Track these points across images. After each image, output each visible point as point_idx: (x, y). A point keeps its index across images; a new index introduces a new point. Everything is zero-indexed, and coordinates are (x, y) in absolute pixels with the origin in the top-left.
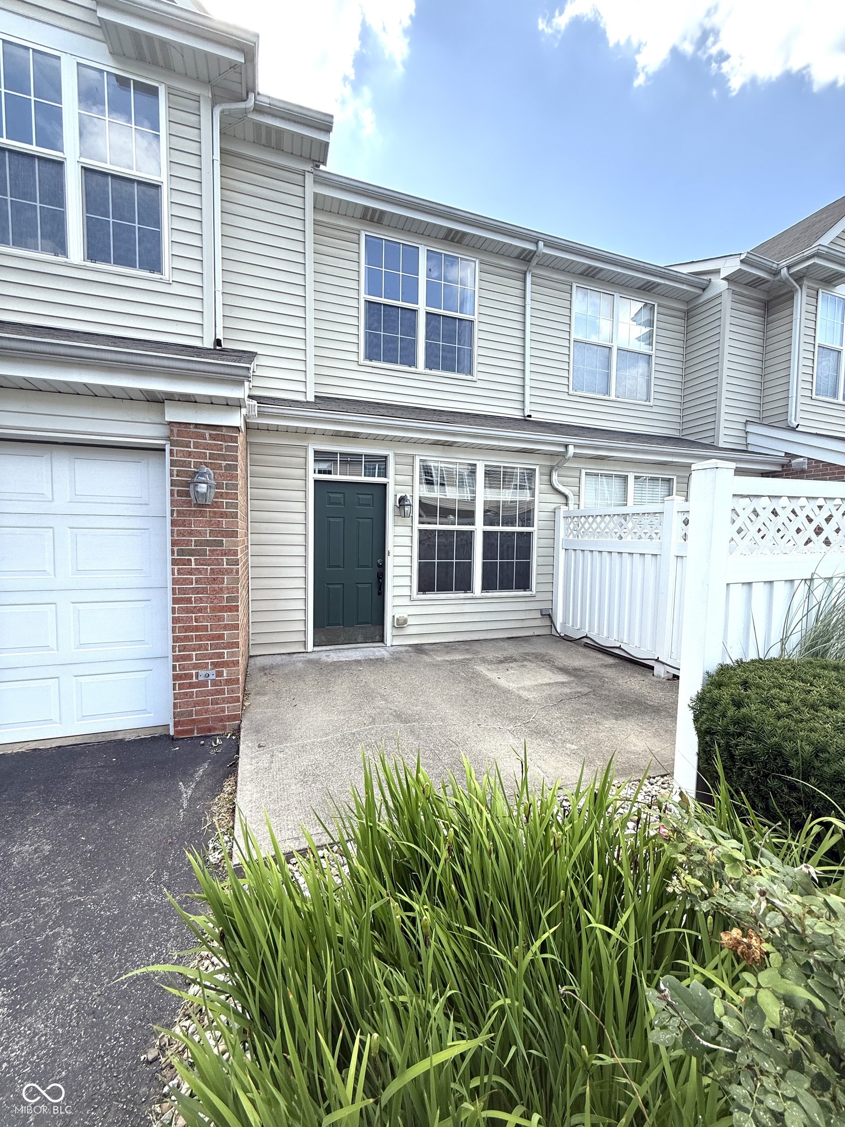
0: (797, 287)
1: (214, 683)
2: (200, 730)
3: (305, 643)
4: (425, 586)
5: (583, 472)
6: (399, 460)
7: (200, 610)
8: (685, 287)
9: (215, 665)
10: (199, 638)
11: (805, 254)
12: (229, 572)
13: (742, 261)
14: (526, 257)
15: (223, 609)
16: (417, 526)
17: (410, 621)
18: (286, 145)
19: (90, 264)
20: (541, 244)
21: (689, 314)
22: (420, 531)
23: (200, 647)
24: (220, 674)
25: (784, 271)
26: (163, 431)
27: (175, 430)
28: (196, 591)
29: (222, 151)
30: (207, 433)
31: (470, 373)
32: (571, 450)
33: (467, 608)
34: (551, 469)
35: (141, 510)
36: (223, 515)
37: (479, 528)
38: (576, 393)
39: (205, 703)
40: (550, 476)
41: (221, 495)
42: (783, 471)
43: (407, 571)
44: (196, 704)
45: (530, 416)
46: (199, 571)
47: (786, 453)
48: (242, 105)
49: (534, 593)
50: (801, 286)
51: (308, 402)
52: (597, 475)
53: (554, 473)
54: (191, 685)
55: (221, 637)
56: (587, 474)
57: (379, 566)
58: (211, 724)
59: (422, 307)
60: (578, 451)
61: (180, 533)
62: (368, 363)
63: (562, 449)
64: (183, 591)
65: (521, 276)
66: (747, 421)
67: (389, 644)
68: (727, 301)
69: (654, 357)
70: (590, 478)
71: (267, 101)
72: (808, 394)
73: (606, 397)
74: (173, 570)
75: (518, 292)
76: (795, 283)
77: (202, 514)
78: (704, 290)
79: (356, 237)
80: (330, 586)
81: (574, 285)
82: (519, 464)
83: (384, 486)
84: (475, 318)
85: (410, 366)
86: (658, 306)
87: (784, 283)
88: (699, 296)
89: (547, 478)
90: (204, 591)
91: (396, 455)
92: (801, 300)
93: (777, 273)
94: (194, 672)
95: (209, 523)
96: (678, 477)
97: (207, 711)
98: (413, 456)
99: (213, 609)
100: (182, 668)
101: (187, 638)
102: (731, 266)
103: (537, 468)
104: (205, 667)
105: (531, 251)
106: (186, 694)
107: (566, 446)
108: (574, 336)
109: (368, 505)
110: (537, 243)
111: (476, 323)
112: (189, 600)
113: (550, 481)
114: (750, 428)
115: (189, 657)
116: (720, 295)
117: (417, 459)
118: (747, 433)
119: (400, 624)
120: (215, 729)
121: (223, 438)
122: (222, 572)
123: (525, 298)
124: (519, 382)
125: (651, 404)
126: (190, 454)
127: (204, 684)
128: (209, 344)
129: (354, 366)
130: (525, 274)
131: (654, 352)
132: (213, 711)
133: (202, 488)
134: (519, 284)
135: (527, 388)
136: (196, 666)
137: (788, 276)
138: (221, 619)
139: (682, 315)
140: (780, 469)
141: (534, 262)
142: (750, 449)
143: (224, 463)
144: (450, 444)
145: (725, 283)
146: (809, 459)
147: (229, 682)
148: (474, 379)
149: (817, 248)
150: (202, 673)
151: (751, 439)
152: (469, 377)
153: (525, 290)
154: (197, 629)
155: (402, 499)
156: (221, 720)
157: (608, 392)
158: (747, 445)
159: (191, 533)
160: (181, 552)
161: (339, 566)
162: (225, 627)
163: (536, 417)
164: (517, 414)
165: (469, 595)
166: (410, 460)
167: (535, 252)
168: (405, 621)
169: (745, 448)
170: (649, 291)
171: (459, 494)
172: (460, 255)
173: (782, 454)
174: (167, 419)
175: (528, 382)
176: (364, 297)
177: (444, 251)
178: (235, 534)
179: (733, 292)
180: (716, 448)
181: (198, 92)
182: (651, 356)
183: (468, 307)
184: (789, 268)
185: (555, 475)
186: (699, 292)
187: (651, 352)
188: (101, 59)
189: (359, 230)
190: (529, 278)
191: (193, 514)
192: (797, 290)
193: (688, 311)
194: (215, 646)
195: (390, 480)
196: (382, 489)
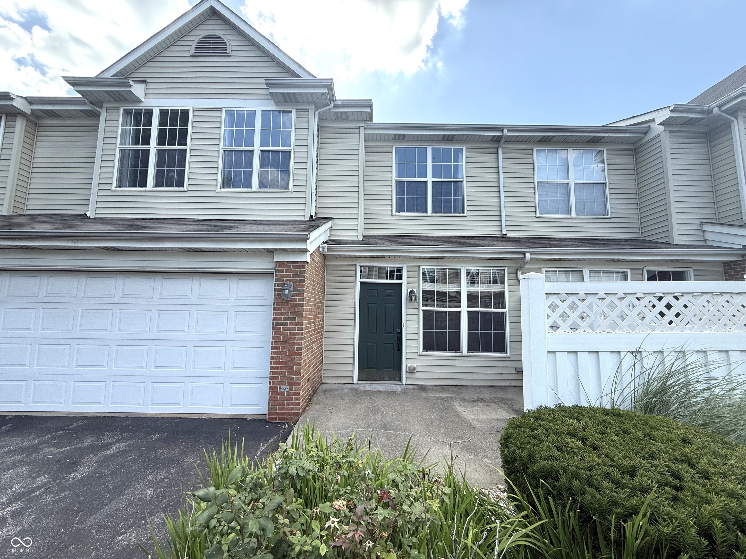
0: (732, 118)
1: (288, 394)
2: (280, 419)
3: (353, 378)
4: (427, 347)
5: (544, 270)
6: (409, 269)
7: (284, 353)
8: (627, 135)
9: (289, 384)
10: (282, 369)
11: (731, 96)
12: (298, 334)
13: (671, 111)
14: (497, 140)
15: (294, 354)
16: (422, 308)
17: (418, 369)
18: (350, 118)
19: (260, 190)
20: (505, 131)
21: (636, 151)
22: (424, 312)
23: (282, 373)
24: (291, 389)
25: (716, 110)
26: (273, 265)
27: (278, 264)
28: (282, 343)
30: (292, 265)
31: (463, 212)
32: (528, 256)
33: (457, 363)
34: (517, 270)
35: (263, 303)
36: (297, 305)
37: (464, 309)
38: (542, 216)
39: (283, 404)
40: (517, 274)
41: (296, 295)
43: (415, 337)
44: (279, 404)
45: (505, 235)
46: (284, 333)
47: (743, 246)
48: (328, 107)
49: (509, 354)
50: (736, 118)
51: (358, 240)
52: (556, 271)
53: (519, 272)
54: (277, 394)
55: (292, 368)
56: (547, 271)
57: (398, 333)
58: (285, 416)
59: (429, 179)
60: (534, 256)
61: (277, 314)
62: (397, 214)
63: (521, 256)
64: (277, 343)
65: (495, 150)
66: (702, 222)
67: (404, 383)
68: (666, 139)
69: (607, 184)
70: (549, 274)
71: (340, 102)
73: (568, 216)
74: (273, 332)
75: (494, 160)
76: (729, 117)
77: (287, 304)
78: (646, 133)
79: (391, 149)
80: (368, 344)
81: (535, 149)
82: (493, 268)
83: (401, 284)
84: (464, 180)
85: (423, 213)
86: (607, 150)
87: (718, 118)
88: (642, 138)
89: (515, 275)
90: (286, 344)
91: (407, 266)
92: (739, 127)
93: (710, 112)
94: (279, 386)
95: (290, 309)
96: (631, 269)
97: (283, 409)
98: (418, 266)
99: (290, 353)
100: (274, 384)
101: (277, 368)
102: (662, 116)
103: (506, 269)
104: (284, 384)
105: (499, 136)
106: (274, 398)
107: (524, 254)
108: (537, 180)
109: (391, 296)
110: (502, 131)
111: (465, 183)
112: (279, 348)
114: (705, 228)
115: (277, 378)
116: (659, 136)
117: (421, 268)
118: (704, 231)
119: (411, 370)
120: (287, 419)
121: (299, 267)
122: (294, 334)
123: (498, 163)
124: (497, 214)
125: (610, 217)
126: (283, 276)
127: (282, 393)
128: (307, 218)
129: (389, 217)
130: (497, 149)
131: (607, 181)
132: (287, 409)
133: (287, 292)
134: (494, 155)
135: (503, 218)
136: (280, 383)
137: (720, 113)
138: (293, 359)
139: (630, 152)
140: (741, 259)
141: (503, 141)
142: (709, 243)
143: (298, 279)
144: (442, 258)
145: (662, 128)
147: (295, 394)
148: (465, 215)
149: (741, 90)
150: (283, 387)
151: (708, 236)
152: (461, 215)
153: (498, 158)
154: (282, 363)
155: (411, 292)
156: (290, 414)
157: (569, 212)
158: (705, 241)
159: (282, 314)
160: (277, 324)
161: (374, 333)
162: (295, 364)
163: (510, 234)
164: (497, 234)
165: (458, 354)
166: (416, 269)
167: (502, 136)
168: (414, 369)
169: (704, 244)
170: (597, 142)
171: (449, 288)
172: (453, 146)
173: (741, 247)
174: (275, 260)
175: (503, 213)
176: (395, 179)
177: (442, 146)
178: (302, 315)
179: (670, 132)
180: (670, 245)
181: (308, 108)
182: (604, 184)
183: (460, 175)
184: (720, 107)
185: (519, 273)
186: (642, 135)
187: (604, 182)
188: (271, 106)
189: (392, 146)
190: (500, 151)
191: (283, 304)
192: (732, 121)
193: (635, 149)
194: (290, 374)
195: (404, 281)
196: (399, 286)
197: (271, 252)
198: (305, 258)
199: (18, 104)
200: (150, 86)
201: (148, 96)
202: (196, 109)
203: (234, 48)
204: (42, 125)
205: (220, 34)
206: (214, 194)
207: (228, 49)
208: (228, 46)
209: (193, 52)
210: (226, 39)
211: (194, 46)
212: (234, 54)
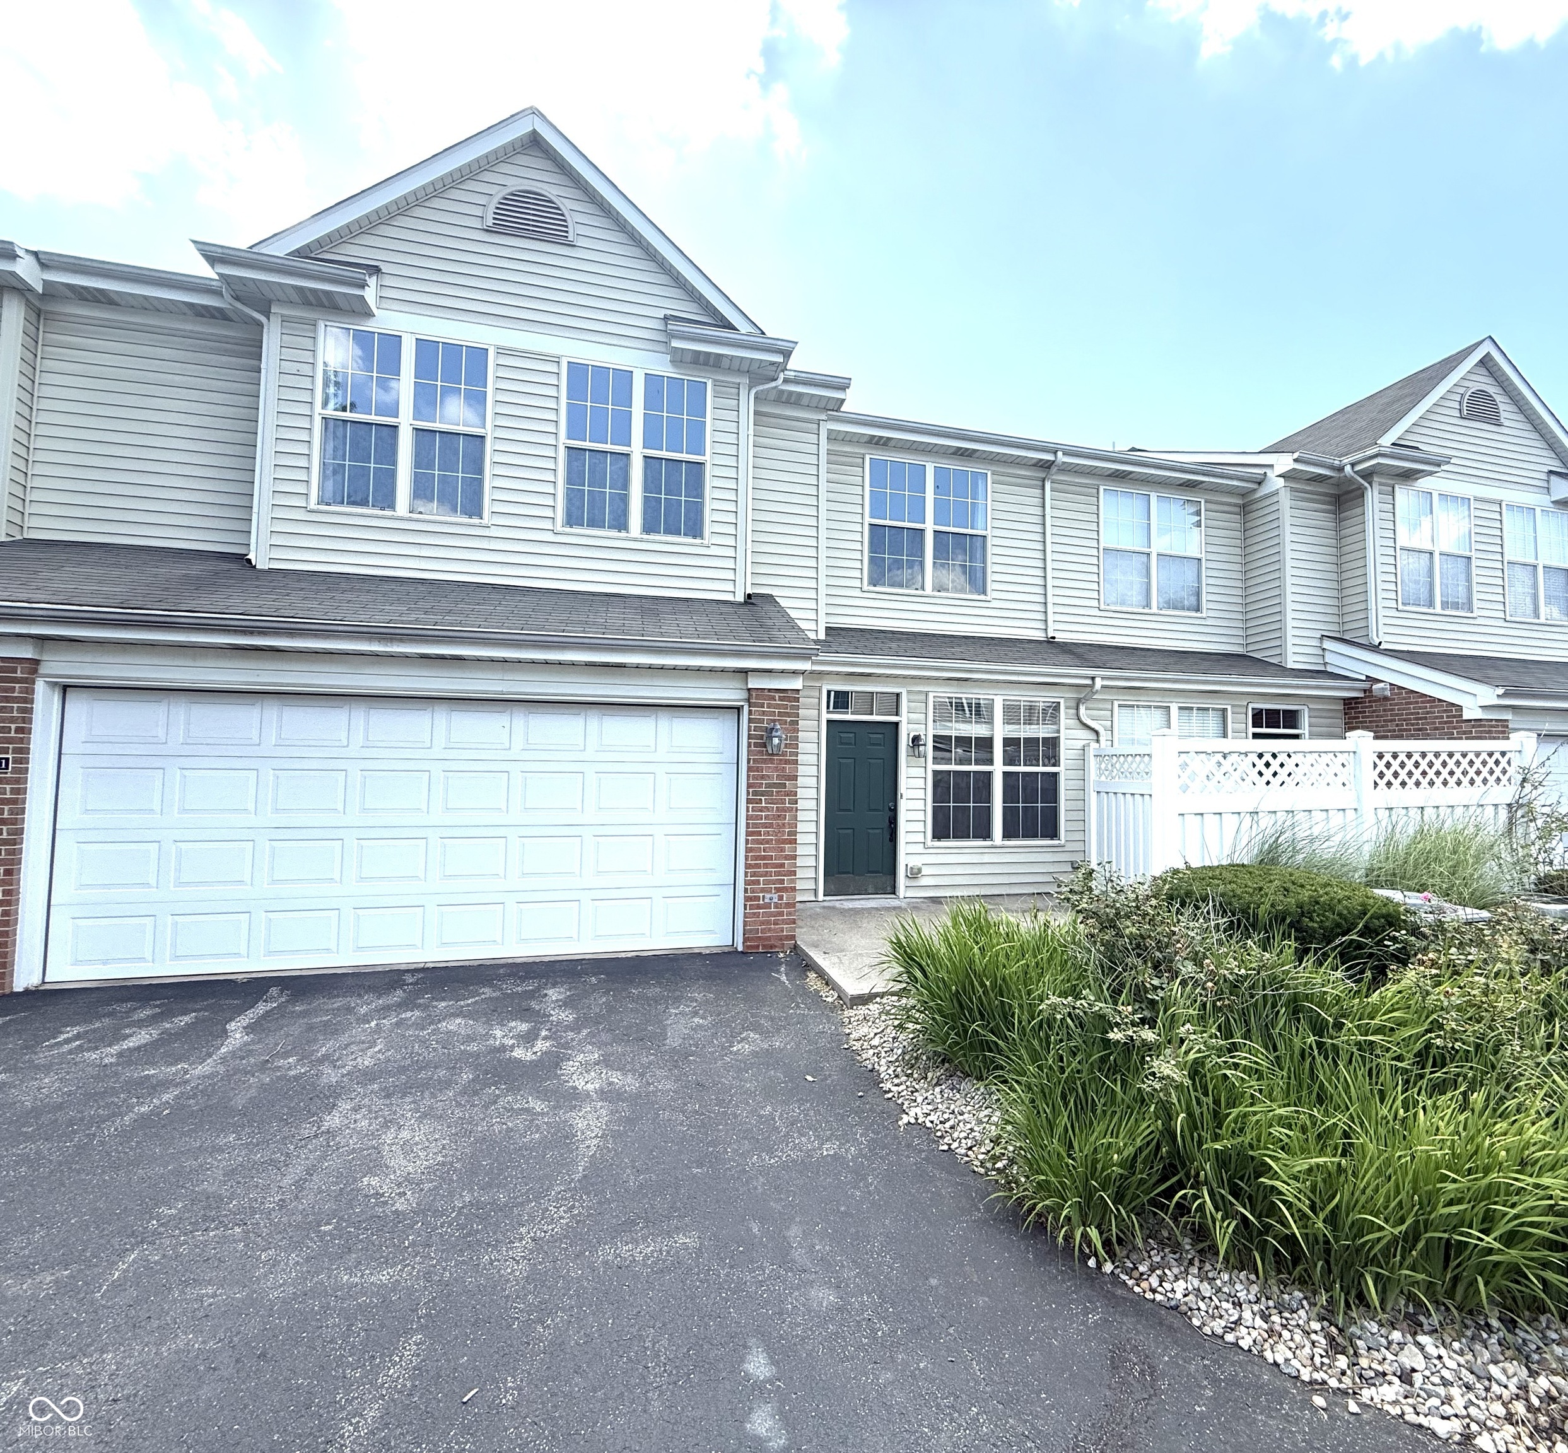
0: (1366, 485)
1: (776, 906)
2: (764, 946)
3: (816, 891)
4: (940, 832)
5: (1116, 703)
6: (912, 697)
7: (768, 842)
8: (1235, 483)
9: (778, 890)
10: (766, 866)
11: (1367, 453)
12: (790, 810)
13: (1295, 460)
14: (1044, 467)
15: (784, 842)
16: (931, 767)
17: (925, 871)
18: (806, 401)
19: (646, 537)
20: (1060, 454)
22: (935, 773)
23: (766, 874)
24: (781, 898)
25: (1348, 469)
26: (744, 695)
27: (752, 694)
28: (765, 826)
29: (755, 412)
30: (777, 695)
31: (984, 592)
32: (1099, 683)
33: (986, 858)
34: (1079, 702)
35: (717, 758)
36: (787, 762)
37: (998, 768)
38: (1108, 608)
39: (769, 923)
40: (1077, 709)
41: (788, 746)
42: (1365, 697)
43: (921, 816)
44: (762, 923)
45: (1054, 638)
46: (767, 809)
47: (1369, 677)
48: (773, 384)
49: (1063, 842)
50: (1370, 484)
51: (823, 641)
52: (1133, 706)
53: (1081, 707)
54: (759, 907)
55: (782, 865)
56: (1120, 706)
57: (890, 809)
58: (773, 942)
59: (929, 527)
60: (1106, 683)
61: (755, 778)
62: (872, 588)
63: (1089, 682)
64: (755, 825)
65: (1040, 483)
66: (1324, 636)
67: (901, 896)
68: (1285, 500)
69: (1203, 561)
70: (1124, 711)
71: (793, 373)
72: (1392, 604)
73: (1146, 611)
74: (748, 808)
75: (1038, 501)
76: (1362, 482)
77: (771, 761)
78: (1259, 483)
79: (862, 460)
80: (840, 831)
81: (1102, 488)
82: (1042, 698)
83: (896, 725)
84: (989, 533)
85: (917, 589)
86: (1206, 502)
87: (1350, 480)
88: (1255, 490)
89: (1074, 711)
90: (771, 826)
91: (909, 692)
92: (1373, 498)
93: (1341, 469)
94: (761, 895)
95: (777, 769)
96: (1233, 706)
97: (770, 930)
98: (927, 693)
99: (779, 841)
100: (753, 891)
101: (758, 866)
102: (1284, 463)
103: (1062, 701)
104: (769, 891)
105: (1049, 461)
106: (754, 914)
107: (1093, 678)
108: (1102, 545)
109: (880, 745)
110: (1055, 453)
111: (989, 539)
113: (1078, 715)
114: (1328, 644)
115: (758, 882)
116: (1276, 493)
117: (931, 695)
118: (1324, 649)
119: (914, 874)
120: (775, 947)
121: (789, 699)
122: (784, 810)
123: (1044, 507)
124: (1041, 599)
125: (1204, 615)
126: (763, 712)
127: (768, 906)
128: (740, 598)
129: (857, 593)
130: (1043, 480)
131: (1203, 555)
132: (775, 930)
133: (776, 741)
134: (1038, 492)
135: (1050, 606)
136: (763, 890)
137: (1352, 474)
138: (783, 850)
139: (1237, 510)
140: (1362, 695)
141: (1054, 469)
142: (1329, 669)
143: (789, 719)
145: (1281, 482)
146: (1391, 684)
147: (788, 905)
148: (988, 598)
149: (1373, 450)
150: (768, 896)
151: (1329, 658)
152: (982, 597)
153: (1044, 498)
154: (764, 858)
155: (916, 738)
156: (781, 939)
157: (1148, 605)
158: (1325, 664)
159: (763, 777)
160: (755, 793)
161: (849, 810)
162: (787, 857)
163: (1061, 637)
164: (1039, 635)
165: (988, 843)
166: (923, 697)
167: (1054, 462)
168: (920, 870)
169: (1322, 668)
170: (1194, 487)
171: (975, 730)
172: (971, 468)
173: (1364, 678)
174: (750, 686)
175: (1050, 599)
176: (868, 520)
177: (953, 465)
178: (795, 778)
179: (1293, 490)
180: (1282, 670)
181: (738, 381)
182: (1199, 560)
183: (980, 522)
184: (1353, 465)
185: (1082, 709)
186: (1254, 486)
187: (1199, 556)
188: (663, 367)
189: (864, 455)
190: (1048, 486)
191: (764, 761)
192: (1366, 488)
193: (1244, 506)
194: (777, 874)
195: (903, 719)
196: (893, 727)
197: (745, 672)
198: (797, 684)
199: (25, 270)
200: (388, 281)
201: (385, 304)
202: (502, 351)
203: (581, 230)
204: (59, 318)
205: (551, 192)
206: (549, 537)
207: (570, 230)
208: (570, 224)
209: (490, 222)
210: (566, 205)
211: (491, 209)
212: (580, 242)
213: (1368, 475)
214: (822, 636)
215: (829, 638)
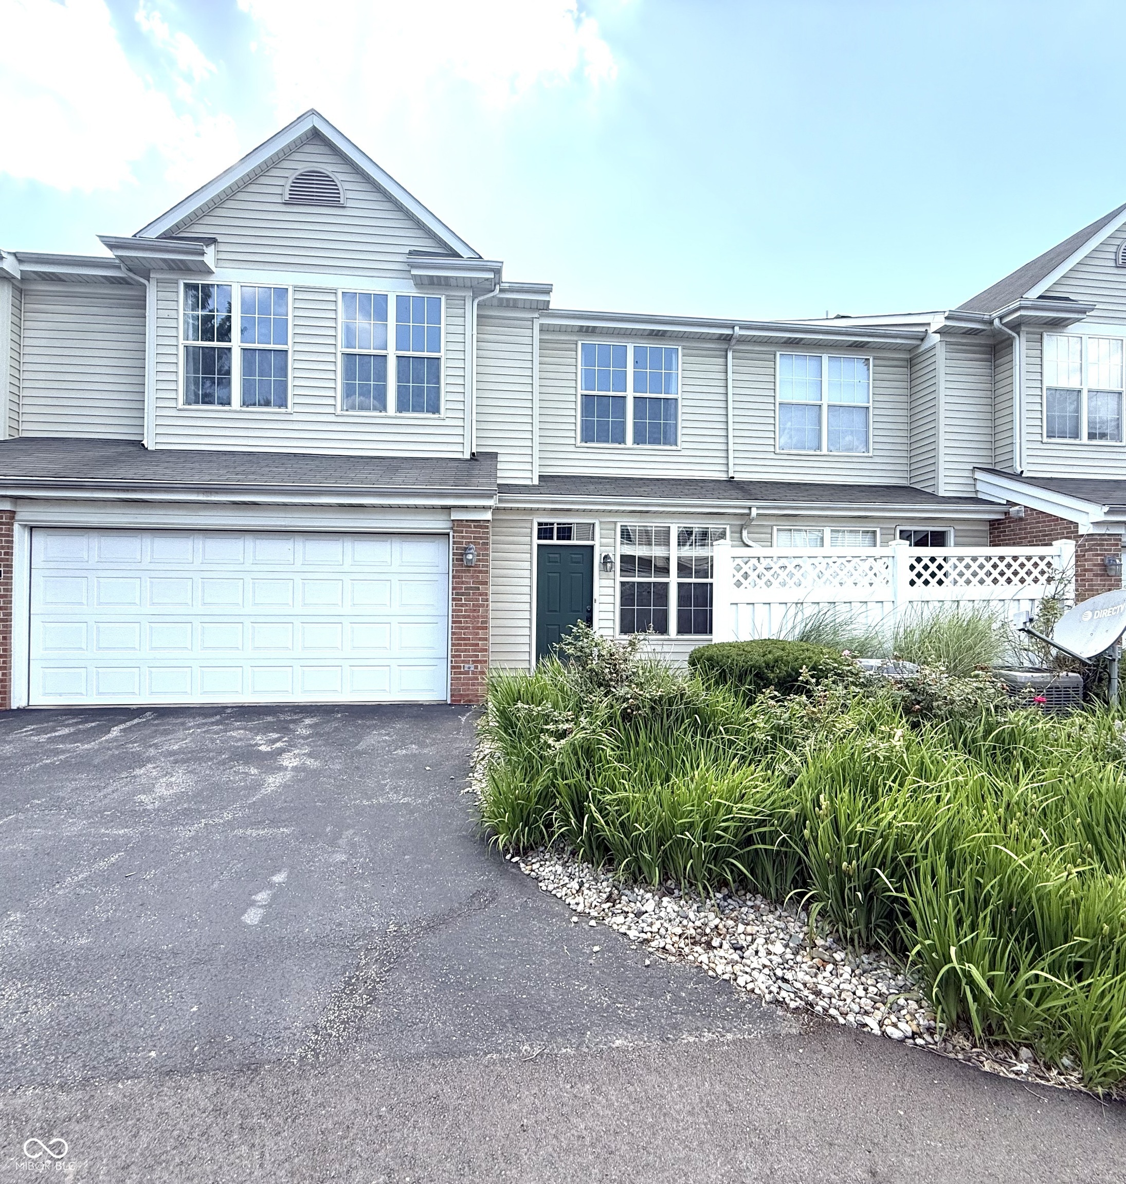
0: (1014, 334)
1: (473, 673)
2: (464, 700)
4: (626, 628)
5: (775, 528)
6: (603, 526)
7: (467, 628)
8: (899, 341)
9: (474, 662)
10: (466, 645)
11: (1010, 307)
12: (483, 606)
13: (946, 318)
14: (727, 339)
15: (478, 628)
16: (619, 579)
18: (520, 305)
19: (399, 414)
20: (737, 328)
21: (913, 362)
22: (623, 584)
23: (465, 651)
24: (476, 667)
25: (997, 322)
26: (449, 525)
27: (456, 524)
28: (464, 617)
29: (478, 316)
30: (472, 524)
31: (675, 443)
32: (754, 512)
33: (665, 649)
34: (742, 527)
35: (435, 570)
36: (480, 572)
37: (673, 580)
38: (782, 452)
39: (468, 684)
40: (741, 533)
41: (479, 560)
42: (1006, 519)
43: (610, 616)
44: (463, 685)
45: (733, 478)
46: (466, 605)
47: (1007, 501)
48: (492, 294)
50: (1018, 333)
51: (534, 486)
52: (790, 530)
53: (743, 531)
54: (460, 673)
55: (477, 645)
56: (778, 530)
57: (588, 611)
58: (470, 697)
59: (630, 394)
60: (761, 512)
61: (457, 583)
62: (584, 444)
63: (747, 511)
64: (458, 616)
65: (724, 353)
66: (974, 468)
68: (941, 353)
69: (871, 409)
70: (781, 533)
71: (508, 284)
72: (1039, 438)
73: (818, 453)
74: (452, 604)
75: (721, 368)
76: (1010, 332)
77: (469, 571)
78: (922, 340)
79: (574, 346)
80: (549, 627)
81: (778, 354)
82: (710, 524)
83: (592, 547)
84: (679, 396)
85: (620, 444)
86: (874, 359)
87: (999, 331)
88: (918, 346)
89: (738, 535)
90: (469, 617)
91: (601, 522)
92: (1021, 347)
93: (989, 322)
94: (462, 665)
95: (472, 577)
96: (881, 528)
97: (468, 689)
98: (615, 523)
99: (474, 628)
100: (456, 662)
101: (460, 645)
102: (938, 322)
103: (728, 527)
104: (468, 662)
105: (729, 335)
106: (457, 678)
107: (750, 508)
108: (778, 400)
109: (578, 562)
110: (733, 328)
111: (680, 401)
112: (460, 622)
113: (741, 538)
114: (979, 475)
115: (460, 656)
116: (933, 347)
117: (619, 525)
118: (975, 479)
120: (473, 701)
121: (481, 527)
122: (479, 606)
123: (727, 372)
124: (723, 447)
125: (870, 454)
126: (463, 537)
127: (467, 673)
128: (467, 456)
129: (572, 449)
130: (727, 351)
131: (871, 404)
132: (472, 690)
133: (470, 557)
134: (721, 361)
135: (731, 452)
136: (463, 662)
137: (1001, 326)
138: (478, 634)
139: (904, 363)
140: (1003, 517)
141: (733, 342)
142: (980, 496)
143: (481, 541)
144: (647, 512)
145: (938, 337)
146: (1025, 507)
147: (481, 672)
148: (679, 448)
149: (1019, 303)
150: (467, 666)
151: (979, 487)
152: (674, 448)
153: (727, 365)
154: (464, 639)
155: (606, 557)
156: (477, 695)
157: (819, 448)
158: (977, 491)
159: (463, 583)
160: (457, 594)
161: (556, 611)
162: (480, 639)
163: (738, 477)
164: (723, 476)
165: (666, 637)
166: (612, 526)
167: (732, 335)
169: (974, 496)
170: (862, 347)
171: (656, 552)
172: (663, 345)
173: (1005, 502)
174: (452, 518)
175: (731, 447)
176: (580, 392)
177: (648, 344)
178: (486, 583)
179: (947, 343)
180: (933, 498)
181: (463, 294)
182: (868, 408)
183: (673, 389)
184: (1001, 318)
185: (745, 533)
186: (918, 342)
187: (866, 405)
188: (410, 290)
189: (577, 341)
190: (730, 355)
191: (464, 571)
192: (1014, 337)
193: (911, 359)
194: (475, 651)
195: (597, 543)
196: (589, 549)
197: (448, 508)
198: (488, 516)
200: (223, 248)
201: (222, 263)
202: (297, 289)
203: (350, 195)
204: (31, 293)
205: (328, 169)
206: (333, 419)
207: (342, 195)
208: (341, 191)
209: (287, 197)
210: (338, 178)
211: (288, 188)
212: (349, 204)
213: (1016, 326)
214: (536, 482)
215: (542, 484)
